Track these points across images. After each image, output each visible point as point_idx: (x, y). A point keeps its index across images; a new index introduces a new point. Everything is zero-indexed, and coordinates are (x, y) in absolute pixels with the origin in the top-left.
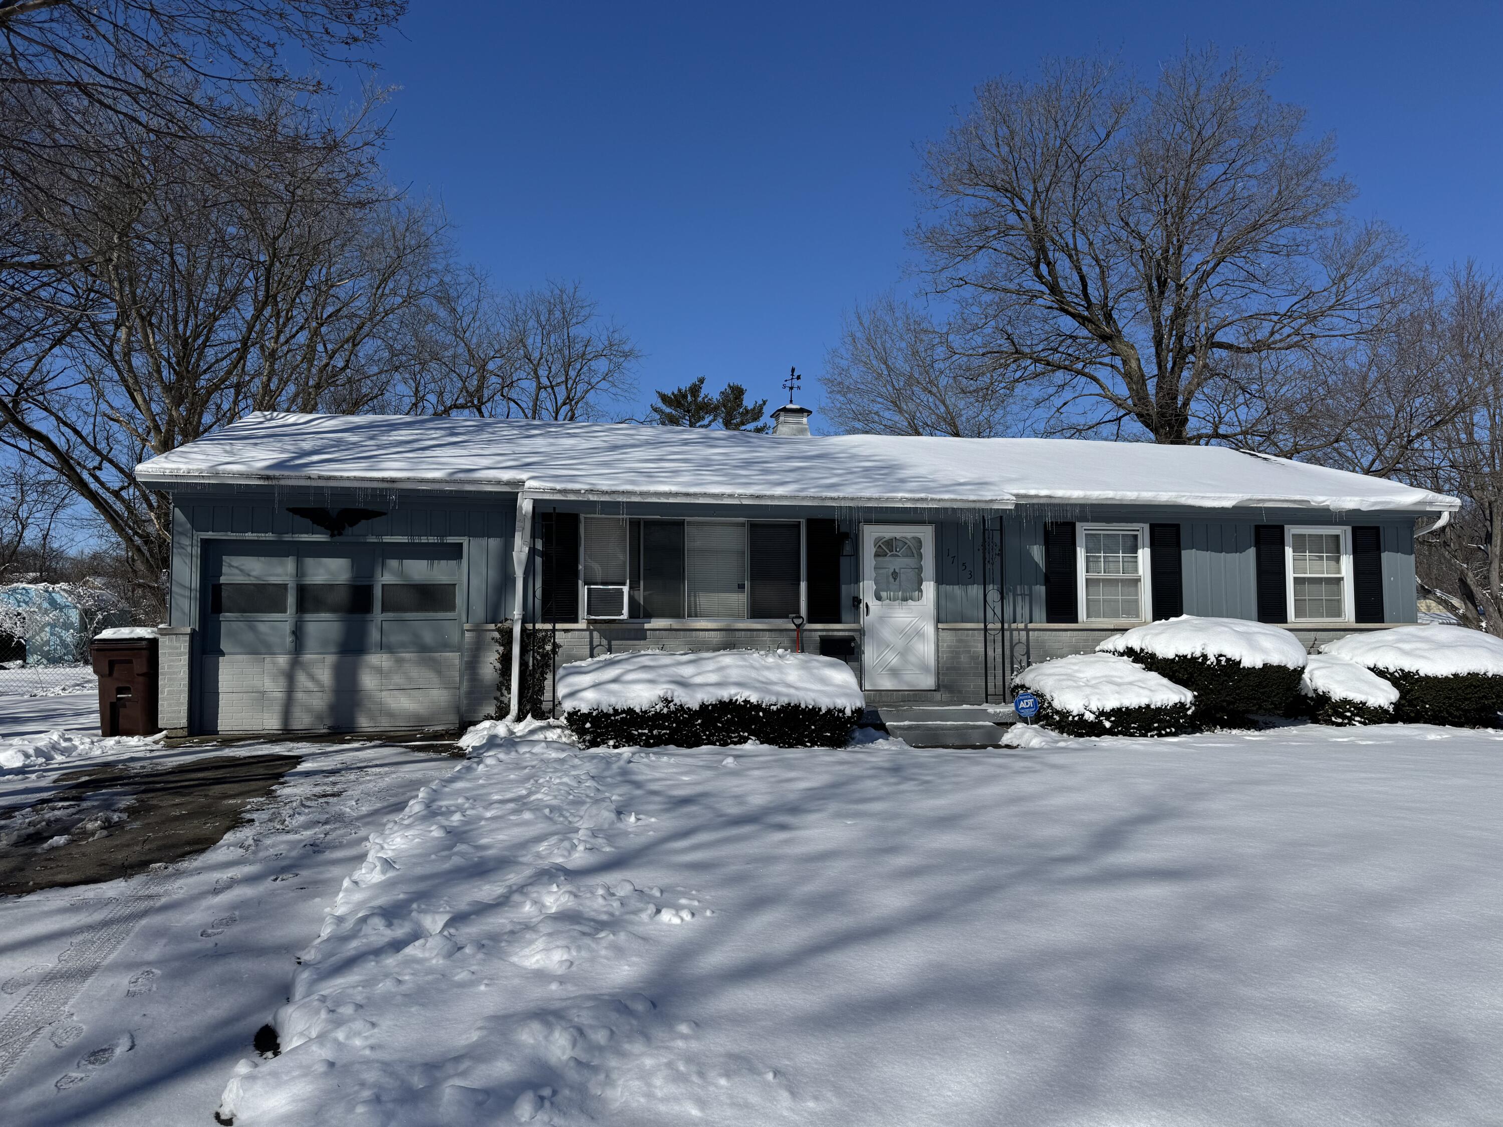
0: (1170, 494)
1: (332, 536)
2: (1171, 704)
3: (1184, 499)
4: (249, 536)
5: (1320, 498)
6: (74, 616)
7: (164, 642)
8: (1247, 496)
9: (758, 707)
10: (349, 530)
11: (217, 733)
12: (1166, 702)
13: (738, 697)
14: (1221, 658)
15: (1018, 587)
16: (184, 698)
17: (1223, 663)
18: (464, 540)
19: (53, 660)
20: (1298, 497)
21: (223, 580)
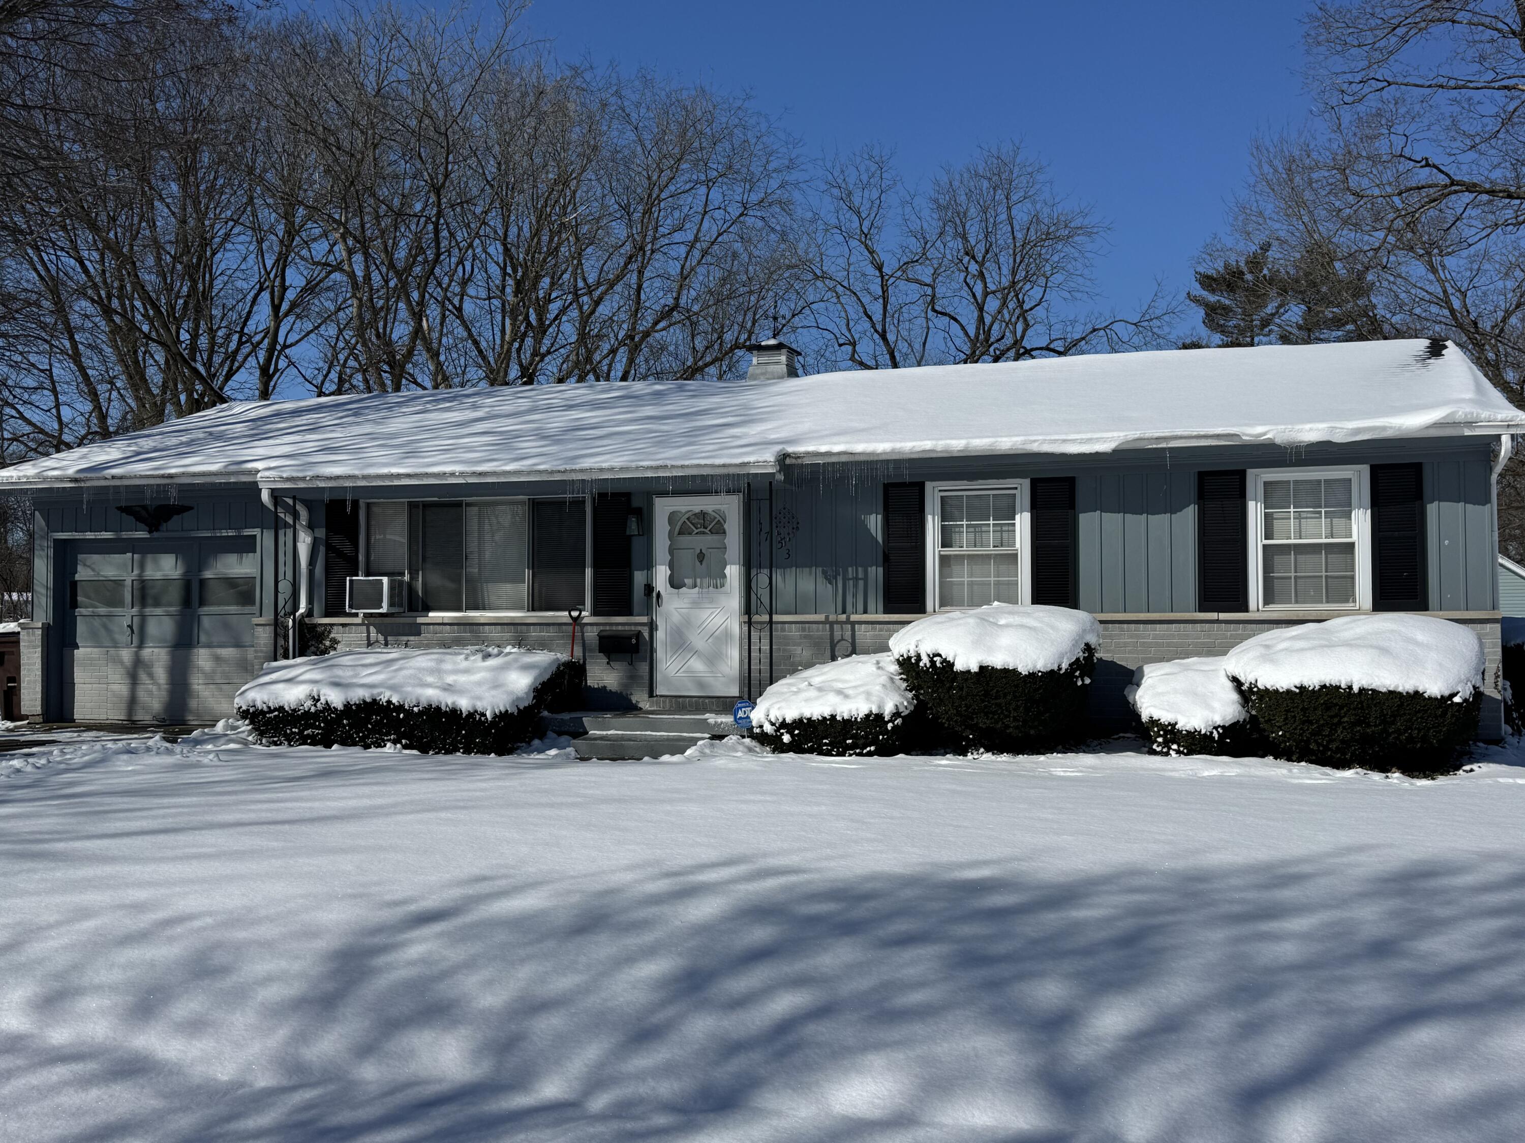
0: (1015, 439)
1: (150, 532)
2: (861, 715)
3: (1036, 444)
4: (90, 535)
5: (1259, 430)
7: (23, 636)
8: (1137, 434)
9: (400, 708)
10: (164, 526)
11: (73, 721)
12: (854, 713)
13: (382, 697)
14: (935, 659)
15: (850, 569)
16: (39, 688)
17: (938, 665)
18: (256, 532)
20: (1219, 430)
21: (77, 577)
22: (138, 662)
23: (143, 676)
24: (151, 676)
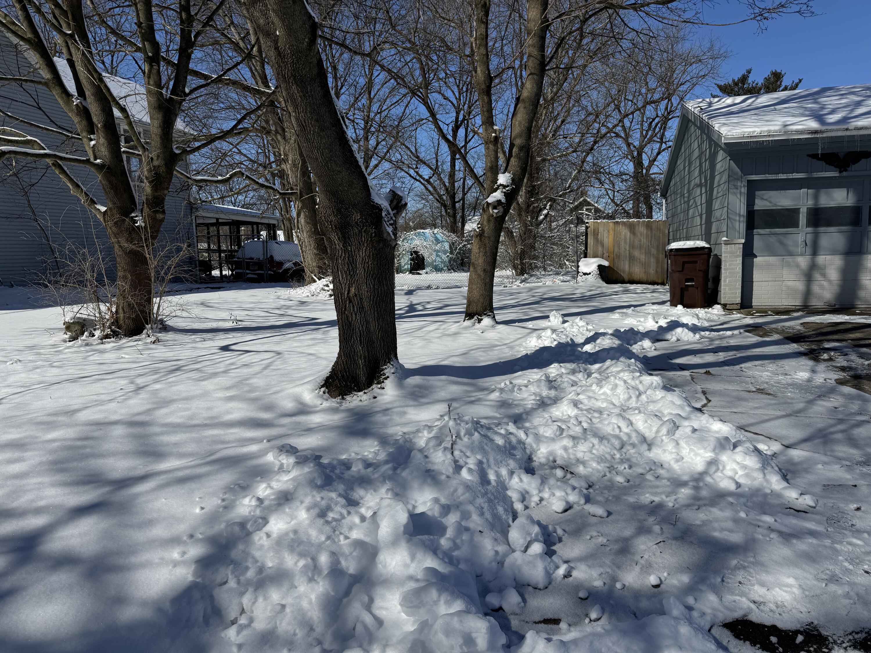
1: (840, 172)
6: (447, 246)
7: (724, 249)
11: (752, 307)
16: (739, 285)
19: (438, 269)
21: (755, 207)
22: (813, 267)
23: (817, 276)
24: (824, 275)
